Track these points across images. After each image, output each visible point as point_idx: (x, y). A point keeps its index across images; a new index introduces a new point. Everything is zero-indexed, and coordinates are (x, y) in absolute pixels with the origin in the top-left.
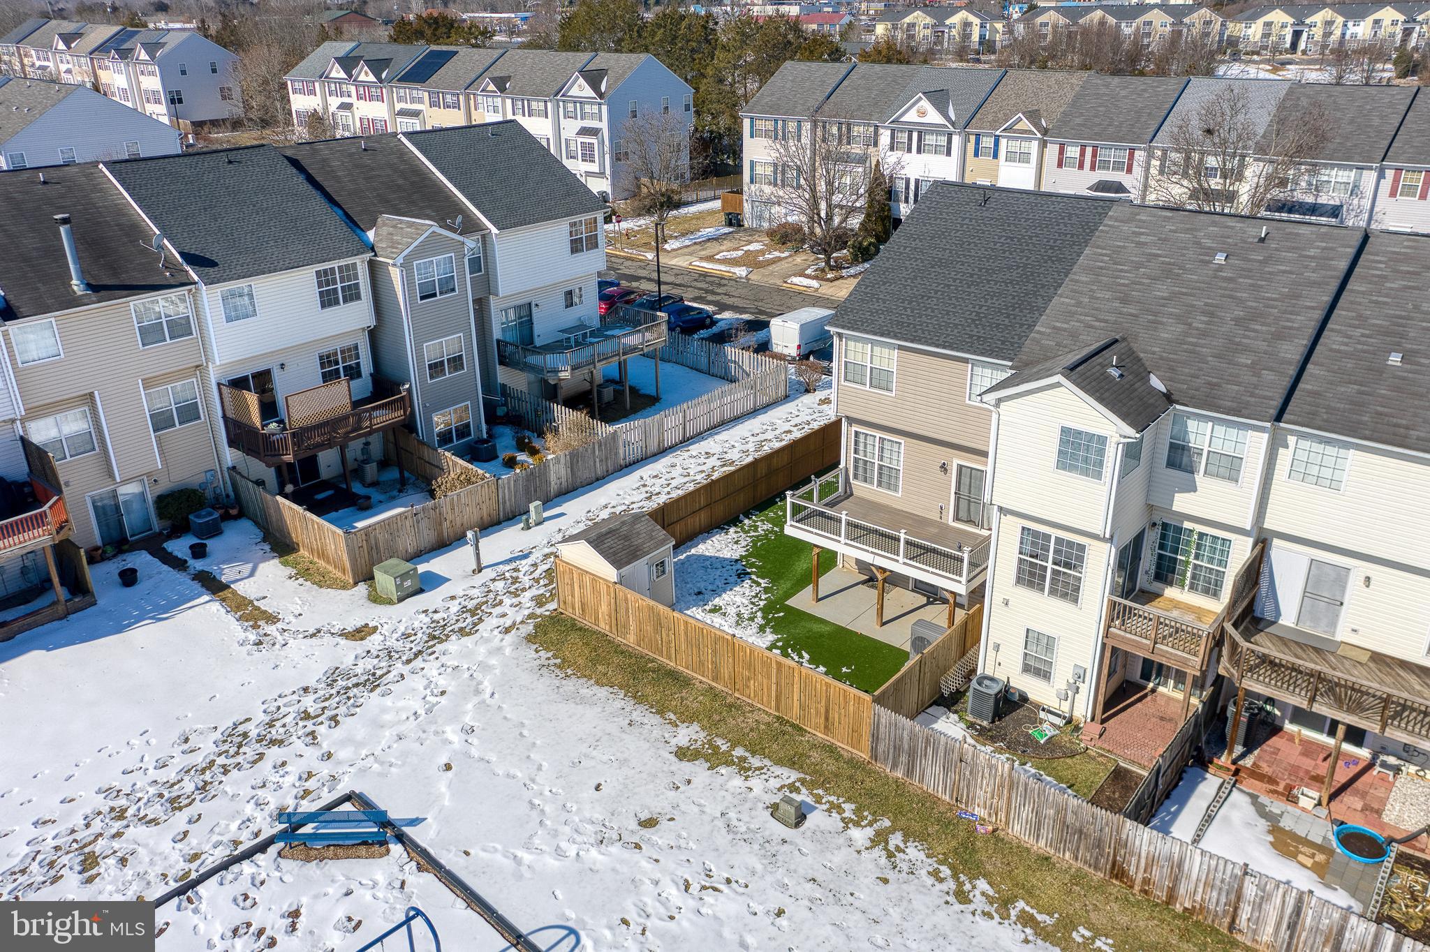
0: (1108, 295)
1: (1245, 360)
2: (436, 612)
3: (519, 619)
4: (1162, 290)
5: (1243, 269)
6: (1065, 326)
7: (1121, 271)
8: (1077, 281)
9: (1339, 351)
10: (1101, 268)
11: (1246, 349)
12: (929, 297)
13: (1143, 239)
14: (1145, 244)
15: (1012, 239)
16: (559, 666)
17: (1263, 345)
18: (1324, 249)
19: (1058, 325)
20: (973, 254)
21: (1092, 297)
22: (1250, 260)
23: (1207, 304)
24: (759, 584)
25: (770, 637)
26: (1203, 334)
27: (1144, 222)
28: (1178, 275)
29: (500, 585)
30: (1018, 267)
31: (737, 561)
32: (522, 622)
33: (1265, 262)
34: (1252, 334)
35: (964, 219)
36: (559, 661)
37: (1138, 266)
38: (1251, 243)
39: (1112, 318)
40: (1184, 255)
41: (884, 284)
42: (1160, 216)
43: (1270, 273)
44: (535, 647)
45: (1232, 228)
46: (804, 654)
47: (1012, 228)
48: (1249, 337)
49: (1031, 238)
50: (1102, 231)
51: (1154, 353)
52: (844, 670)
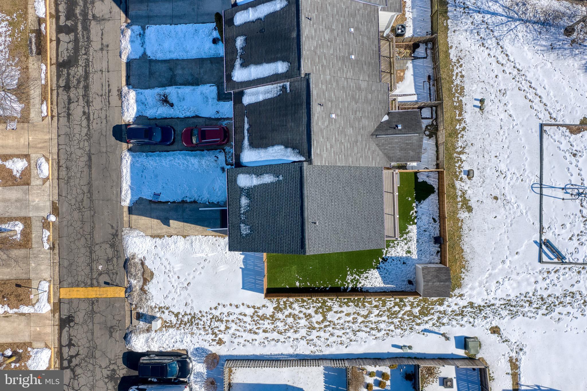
0: (355, 148)
1: (370, 96)
2: (470, 323)
3: (454, 298)
4: (350, 131)
5: (336, 107)
6: (371, 157)
7: (344, 148)
8: (352, 162)
9: (353, 73)
10: (345, 156)
11: (366, 97)
12: (365, 216)
13: (329, 147)
14: (331, 145)
15: (331, 200)
16: (464, 268)
17: (364, 93)
18: (322, 84)
19: (371, 159)
20: (342, 211)
21: (358, 153)
22: (332, 106)
23: (352, 114)
24: (387, 251)
25: (410, 227)
26: (364, 111)
27: (320, 150)
28: (342, 128)
29: (445, 320)
30: (345, 189)
31: (377, 268)
32: (455, 296)
33: (331, 101)
34: (360, 97)
35: (326, 226)
36: (462, 270)
37: (341, 143)
38: (324, 108)
39: (364, 143)
40: (334, 130)
41: (363, 238)
42: (317, 145)
43: (336, 98)
44: (462, 281)
45: (318, 117)
46: (411, 213)
47: (326, 203)
48: (362, 99)
49: (330, 193)
50: (328, 164)
51: (374, 124)
52: (410, 199)
